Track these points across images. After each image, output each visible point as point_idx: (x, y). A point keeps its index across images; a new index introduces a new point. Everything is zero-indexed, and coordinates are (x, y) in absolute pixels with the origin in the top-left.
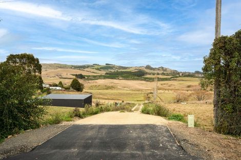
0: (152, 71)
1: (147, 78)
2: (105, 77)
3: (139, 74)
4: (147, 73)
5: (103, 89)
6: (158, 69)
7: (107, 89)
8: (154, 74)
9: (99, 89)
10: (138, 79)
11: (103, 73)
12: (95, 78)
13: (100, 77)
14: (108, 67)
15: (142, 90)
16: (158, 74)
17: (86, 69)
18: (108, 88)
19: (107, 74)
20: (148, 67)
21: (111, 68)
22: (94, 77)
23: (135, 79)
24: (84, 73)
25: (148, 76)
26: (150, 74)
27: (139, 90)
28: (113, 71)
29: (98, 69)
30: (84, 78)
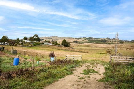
0: (110, 40)
1: (108, 43)
2: (87, 42)
3: (104, 41)
4: (107, 41)
5: (84, 47)
6: (113, 39)
7: (86, 47)
8: (111, 41)
9: (82, 47)
11: (87, 40)
12: (83, 42)
13: (85, 42)
14: (90, 38)
15: (105, 48)
16: (113, 41)
17: (80, 39)
19: (89, 41)
20: (108, 38)
21: (91, 39)
22: (82, 42)
23: (102, 43)
24: (78, 40)
25: (108, 42)
26: (109, 41)
27: (103, 48)
28: (91, 40)
29: (85, 39)
30: (78, 42)
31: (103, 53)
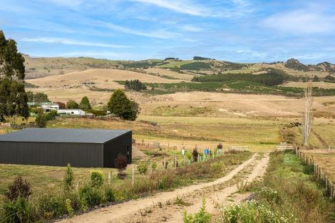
0: (302, 73)
1: (290, 89)
2: (191, 87)
3: (271, 81)
4: (289, 78)
5: (186, 114)
6: (317, 68)
7: (193, 114)
8: (305, 80)
9: (175, 115)
10: (267, 92)
11: (187, 77)
12: (170, 89)
13: (180, 87)
14: (199, 64)
15: (275, 117)
16: (316, 79)
17: (149, 70)
18: (196, 112)
19: (196, 79)
20: (292, 64)
21: (206, 66)
22: (167, 86)
23: (261, 92)
24: (144, 78)
25: (292, 84)
26: (296, 79)
27: (268, 118)
28: (209, 73)
29: (175, 69)
30: (145, 88)
31: (267, 139)
